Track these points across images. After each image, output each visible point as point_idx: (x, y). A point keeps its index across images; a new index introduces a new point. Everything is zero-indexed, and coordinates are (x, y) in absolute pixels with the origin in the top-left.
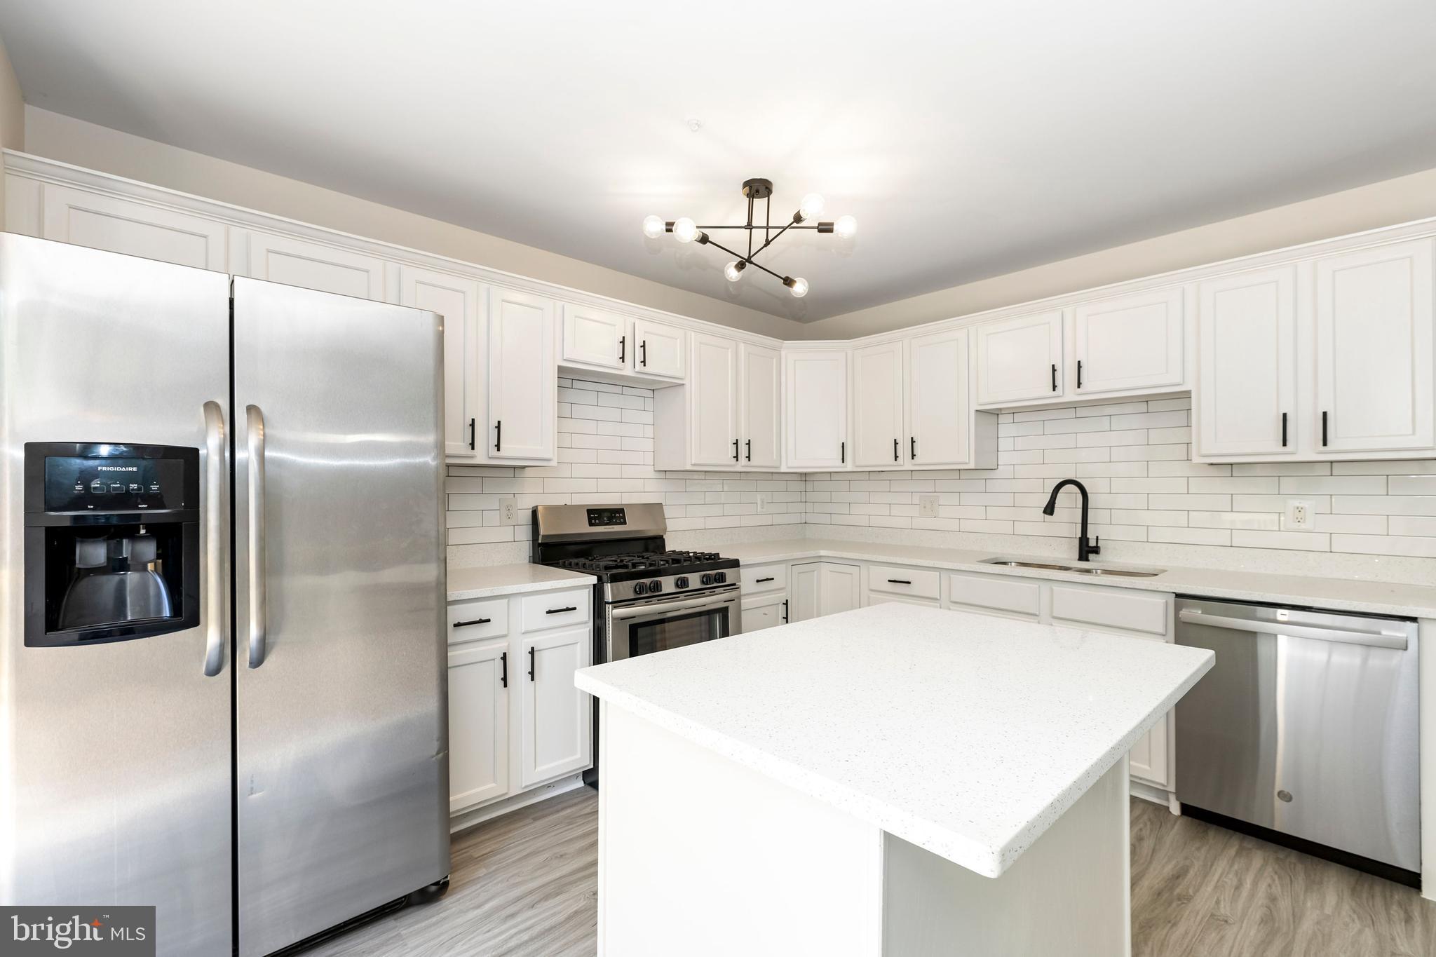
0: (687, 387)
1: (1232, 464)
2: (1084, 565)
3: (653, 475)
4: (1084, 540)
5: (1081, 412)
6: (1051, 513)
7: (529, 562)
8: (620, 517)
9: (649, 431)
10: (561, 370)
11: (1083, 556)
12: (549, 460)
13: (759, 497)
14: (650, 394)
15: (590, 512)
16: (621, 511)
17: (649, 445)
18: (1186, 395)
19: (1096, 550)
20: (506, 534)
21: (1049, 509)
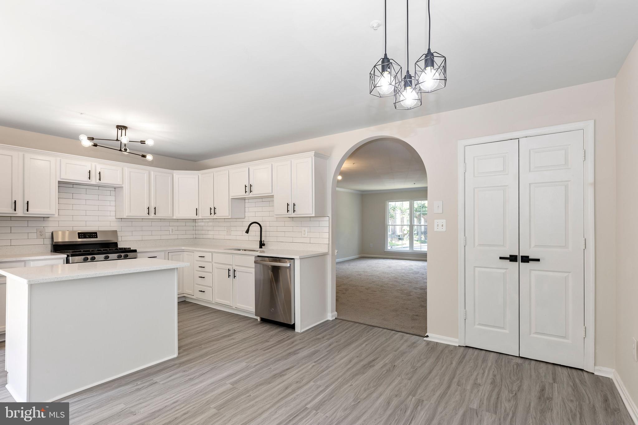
0: (124, 188)
1: (293, 217)
2: (261, 249)
3: (115, 220)
4: (261, 241)
5: (264, 200)
6: (248, 233)
7: (51, 252)
8: (95, 236)
9: (113, 203)
10: (59, 182)
11: (261, 247)
12: (54, 215)
13: (170, 228)
14: (114, 189)
15: (79, 233)
16: (96, 233)
17: (113, 209)
18: (272, 196)
19: (264, 245)
20: (40, 241)
21: (247, 232)
